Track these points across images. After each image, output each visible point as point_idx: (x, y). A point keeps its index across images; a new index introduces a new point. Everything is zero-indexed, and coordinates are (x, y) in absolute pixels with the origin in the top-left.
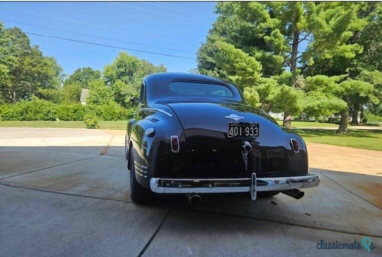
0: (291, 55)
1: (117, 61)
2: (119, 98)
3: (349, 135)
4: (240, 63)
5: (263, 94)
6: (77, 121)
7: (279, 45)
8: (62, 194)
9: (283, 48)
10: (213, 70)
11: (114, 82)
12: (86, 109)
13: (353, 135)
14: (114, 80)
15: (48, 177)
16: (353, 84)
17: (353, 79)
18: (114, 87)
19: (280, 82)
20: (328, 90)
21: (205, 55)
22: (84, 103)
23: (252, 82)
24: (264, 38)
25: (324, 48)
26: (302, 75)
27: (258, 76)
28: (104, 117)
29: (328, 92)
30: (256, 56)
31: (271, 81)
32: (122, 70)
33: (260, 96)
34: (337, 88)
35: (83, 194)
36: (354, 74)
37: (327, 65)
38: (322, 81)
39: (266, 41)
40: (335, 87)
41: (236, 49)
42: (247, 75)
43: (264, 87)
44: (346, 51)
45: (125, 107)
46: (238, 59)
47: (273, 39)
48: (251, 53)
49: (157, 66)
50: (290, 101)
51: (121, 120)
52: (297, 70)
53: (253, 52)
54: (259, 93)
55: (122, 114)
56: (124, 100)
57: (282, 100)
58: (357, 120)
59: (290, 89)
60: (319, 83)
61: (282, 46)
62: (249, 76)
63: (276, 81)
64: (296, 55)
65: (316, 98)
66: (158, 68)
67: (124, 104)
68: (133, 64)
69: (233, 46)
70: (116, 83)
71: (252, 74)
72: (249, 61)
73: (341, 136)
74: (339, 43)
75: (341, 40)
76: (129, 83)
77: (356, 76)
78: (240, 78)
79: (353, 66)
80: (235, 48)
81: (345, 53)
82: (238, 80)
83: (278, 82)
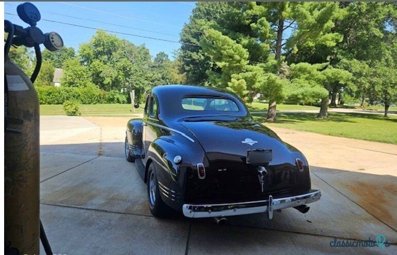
0: (276, 42)
1: (94, 40)
2: (97, 79)
3: (329, 120)
4: (227, 50)
5: (251, 82)
6: (52, 105)
7: (265, 33)
8: (83, 209)
9: (269, 36)
10: (198, 52)
11: (92, 62)
12: (61, 92)
13: (332, 120)
14: (91, 60)
15: (59, 189)
16: (333, 72)
17: (334, 67)
18: (91, 68)
19: (266, 70)
20: (310, 77)
21: (189, 37)
22: (57, 85)
23: (239, 69)
24: (251, 25)
25: (307, 38)
26: (286, 62)
27: (244, 63)
28: (82, 101)
29: (310, 79)
30: (243, 43)
31: (258, 68)
32: (100, 49)
33: (247, 83)
34: (319, 76)
35: (103, 208)
36: (334, 62)
37: (309, 52)
38: (306, 69)
39: (253, 29)
40: (317, 75)
41: (223, 36)
42: (235, 62)
43: (251, 75)
44: (328, 40)
45: (105, 90)
46: (226, 46)
47: (260, 27)
48: (238, 39)
49: (138, 46)
50: (276, 89)
51: (101, 103)
52: (281, 56)
53: (240, 38)
54: (246, 81)
55: (102, 97)
56: (103, 81)
57: (269, 88)
58: (335, 102)
59: (276, 78)
60: (302, 70)
61: (268, 35)
62: (236, 63)
63: (263, 68)
64: (281, 42)
65: (299, 85)
66: (138, 48)
67: (103, 86)
68: (112, 43)
69: (221, 33)
70: (94, 63)
71: (239, 61)
72: (237, 48)
73: (322, 121)
74: (322, 33)
75: (324, 31)
76: (108, 63)
77: (336, 64)
78: (227, 64)
79: (333, 54)
80: (223, 34)
81: (327, 42)
82: (225, 66)
83: (264, 70)
